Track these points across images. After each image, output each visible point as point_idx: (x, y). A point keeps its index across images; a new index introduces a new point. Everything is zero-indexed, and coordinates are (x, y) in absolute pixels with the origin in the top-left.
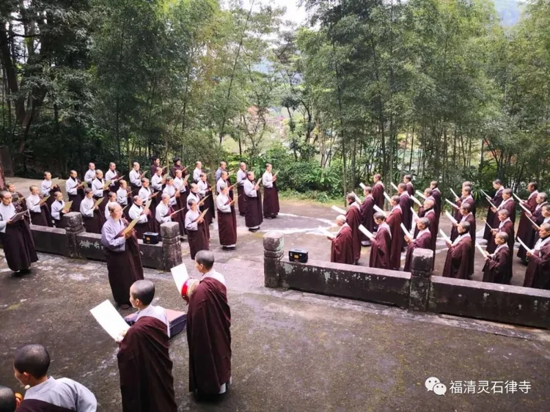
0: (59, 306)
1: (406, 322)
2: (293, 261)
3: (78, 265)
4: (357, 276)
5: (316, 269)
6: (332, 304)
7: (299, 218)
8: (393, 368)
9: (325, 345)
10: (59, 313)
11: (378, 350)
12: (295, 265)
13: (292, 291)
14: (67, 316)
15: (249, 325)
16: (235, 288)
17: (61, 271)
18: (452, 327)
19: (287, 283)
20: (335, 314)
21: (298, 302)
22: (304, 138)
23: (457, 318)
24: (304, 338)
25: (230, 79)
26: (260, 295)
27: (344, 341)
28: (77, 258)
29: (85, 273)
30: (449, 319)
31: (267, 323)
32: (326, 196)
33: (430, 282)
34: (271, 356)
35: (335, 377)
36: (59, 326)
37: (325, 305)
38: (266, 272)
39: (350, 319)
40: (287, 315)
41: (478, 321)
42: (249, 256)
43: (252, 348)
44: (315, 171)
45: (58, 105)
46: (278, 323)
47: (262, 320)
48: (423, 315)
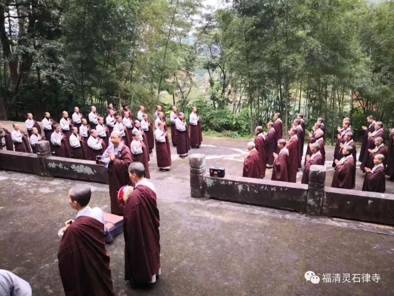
0: (28, 212)
1: (305, 224)
2: (213, 176)
3: (46, 182)
4: (264, 188)
5: (231, 183)
6: (244, 210)
7: (217, 148)
8: (296, 262)
9: (239, 242)
10: (28, 217)
11: (283, 247)
12: (214, 179)
13: (212, 200)
14: (34, 220)
15: (178, 226)
16: (167, 198)
17: (33, 186)
18: (342, 228)
19: (208, 194)
20: (247, 218)
21: (217, 208)
22: (220, 91)
23: (346, 220)
24: (222, 237)
25: (165, 46)
26: (187, 203)
27: (255, 239)
28: (46, 176)
29: (51, 187)
30: (339, 221)
31: (192, 225)
32: (237, 134)
33: (324, 192)
34: (196, 251)
35: (248, 268)
36: (26, 228)
37: (238, 211)
38: (192, 185)
39: (260, 222)
40: (208, 218)
41: (363, 223)
42: (179, 176)
43: (180, 245)
44: (229, 116)
45: (38, 66)
46: (202, 225)
47: (189, 223)
48: (318, 219)
